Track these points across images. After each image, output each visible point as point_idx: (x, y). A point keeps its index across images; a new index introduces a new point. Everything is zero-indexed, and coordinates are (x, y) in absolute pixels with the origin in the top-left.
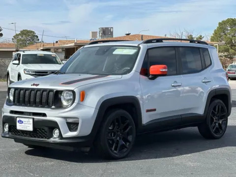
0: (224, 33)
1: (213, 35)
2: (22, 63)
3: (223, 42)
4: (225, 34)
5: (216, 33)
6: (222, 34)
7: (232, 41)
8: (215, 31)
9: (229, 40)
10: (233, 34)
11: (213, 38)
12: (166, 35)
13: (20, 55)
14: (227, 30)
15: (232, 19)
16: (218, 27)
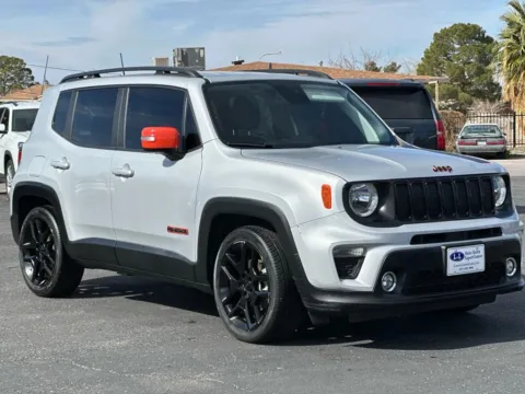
0: (446, 55)
1: (421, 62)
2: (13, 130)
3: (446, 76)
4: (448, 59)
5: (427, 57)
6: (442, 58)
7: (463, 73)
8: (426, 52)
9: (458, 71)
10: (465, 58)
11: (422, 69)
12: (321, 63)
13: (7, 111)
14: (453, 49)
15: (463, 25)
16: (432, 44)
